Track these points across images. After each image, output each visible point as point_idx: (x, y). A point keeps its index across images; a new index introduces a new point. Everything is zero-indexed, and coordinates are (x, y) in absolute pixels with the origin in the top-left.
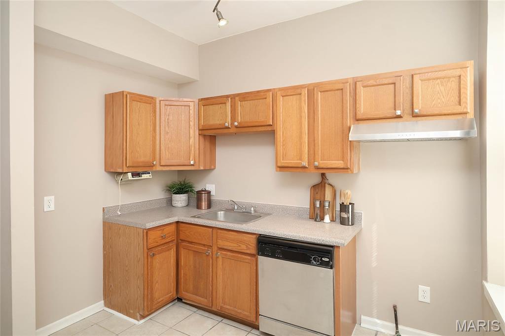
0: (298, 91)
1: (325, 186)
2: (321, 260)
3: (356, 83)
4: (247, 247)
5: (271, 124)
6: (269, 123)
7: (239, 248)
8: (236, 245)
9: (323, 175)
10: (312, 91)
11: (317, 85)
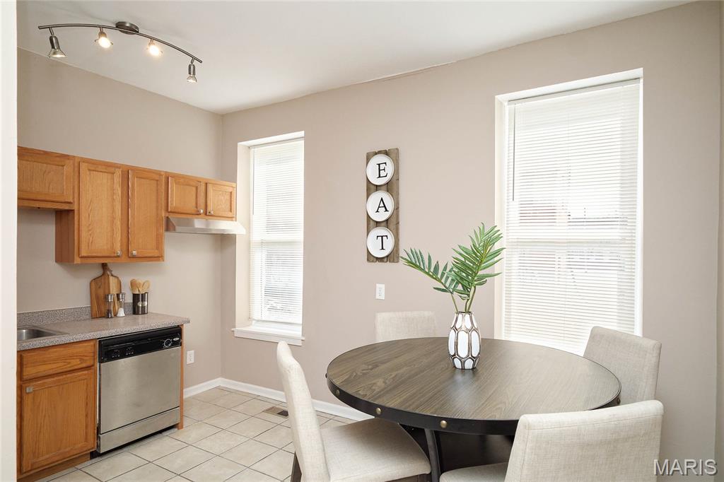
0: (112, 170)
1: (109, 278)
2: (173, 341)
3: (168, 178)
4: (81, 359)
5: (72, 201)
6: (69, 201)
7: (69, 366)
8: (63, 364)
9: (104, 266)
10: (127, 174)
11: (135, 169)
